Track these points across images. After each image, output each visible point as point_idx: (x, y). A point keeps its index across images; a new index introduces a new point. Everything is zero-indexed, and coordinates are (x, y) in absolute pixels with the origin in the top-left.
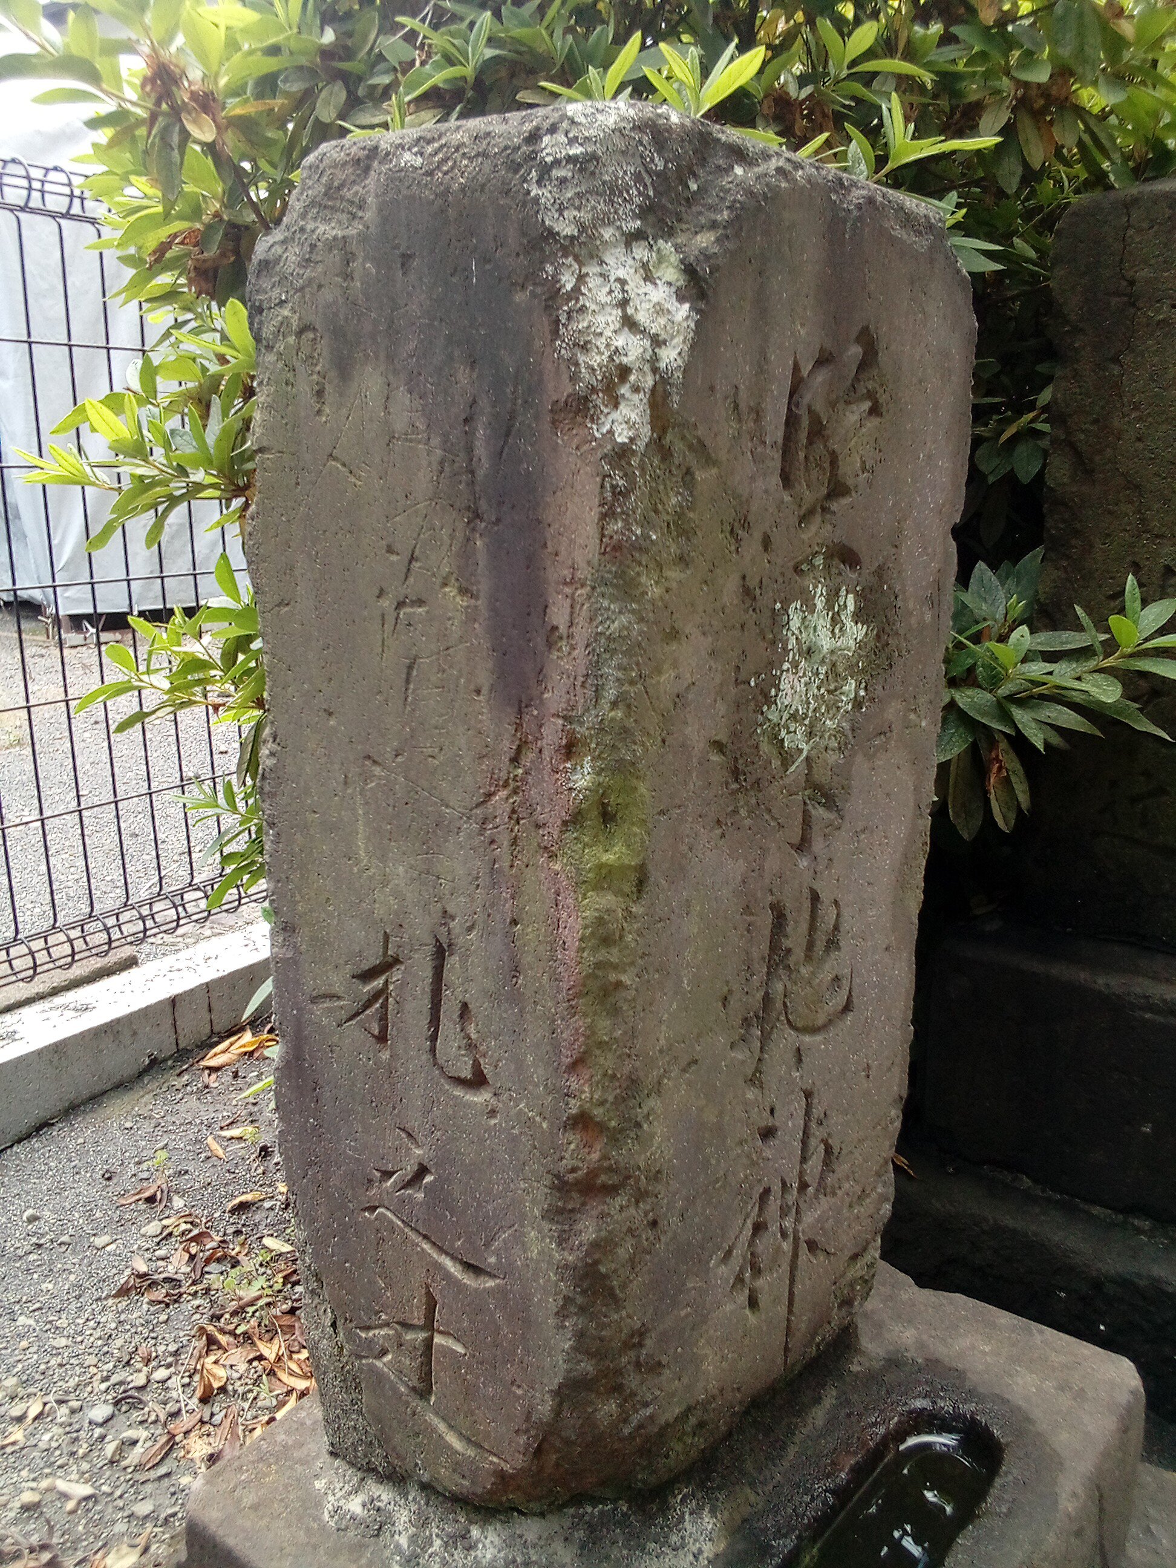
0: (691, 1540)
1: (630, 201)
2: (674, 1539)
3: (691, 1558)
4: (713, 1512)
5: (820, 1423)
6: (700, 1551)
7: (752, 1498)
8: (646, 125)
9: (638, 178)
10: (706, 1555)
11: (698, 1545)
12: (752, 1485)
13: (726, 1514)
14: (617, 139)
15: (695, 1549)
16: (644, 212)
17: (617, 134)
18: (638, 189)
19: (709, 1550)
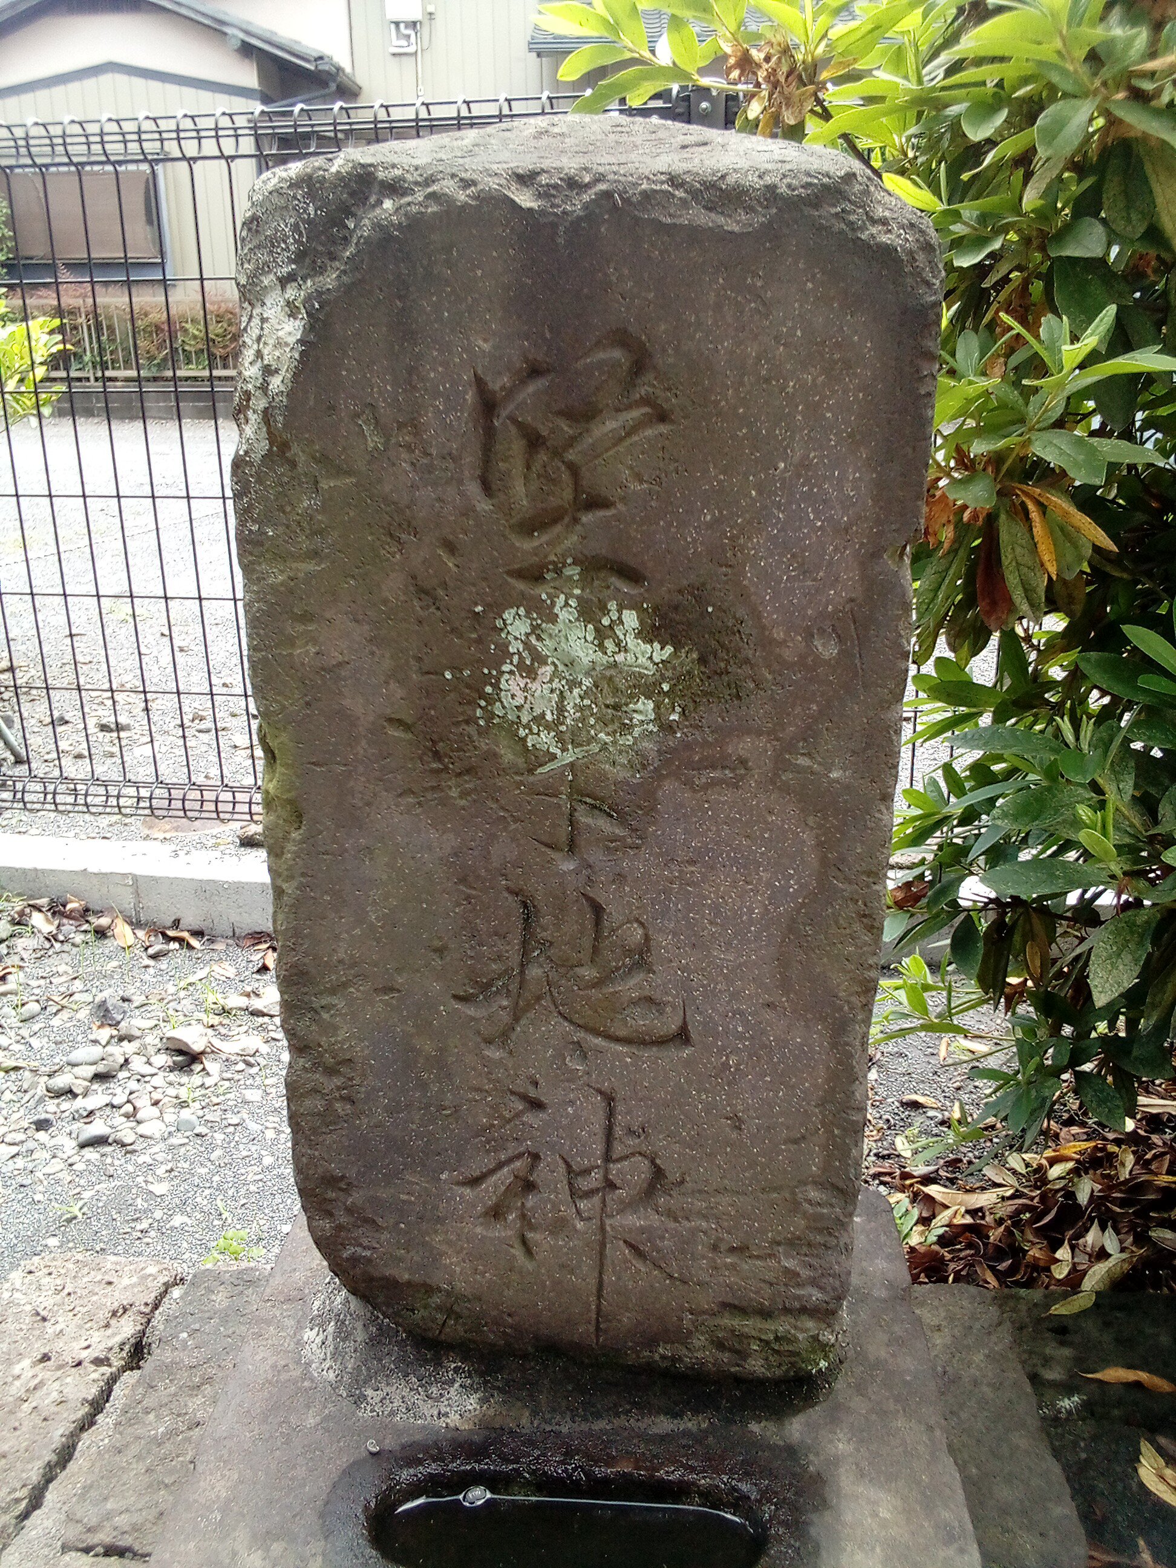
0: (446, 1403)
1: (287, 249)
2: (434, 1390)
3: (436, 1413)
4: (483, 1401)
5: (655, 1430)
6: (446, 1415)
7: (524, 1421)
8: (303, 180)
9: (296, 228)
10: (448, 1421)
11: (448, 1409)
12: (534, 1413)
13: (491, 1412)
14: (275, 199)
15: (443, 1410)
16: (300, 257)
17: (275, 194)
18: (294, 238)
19: (454, 1420)
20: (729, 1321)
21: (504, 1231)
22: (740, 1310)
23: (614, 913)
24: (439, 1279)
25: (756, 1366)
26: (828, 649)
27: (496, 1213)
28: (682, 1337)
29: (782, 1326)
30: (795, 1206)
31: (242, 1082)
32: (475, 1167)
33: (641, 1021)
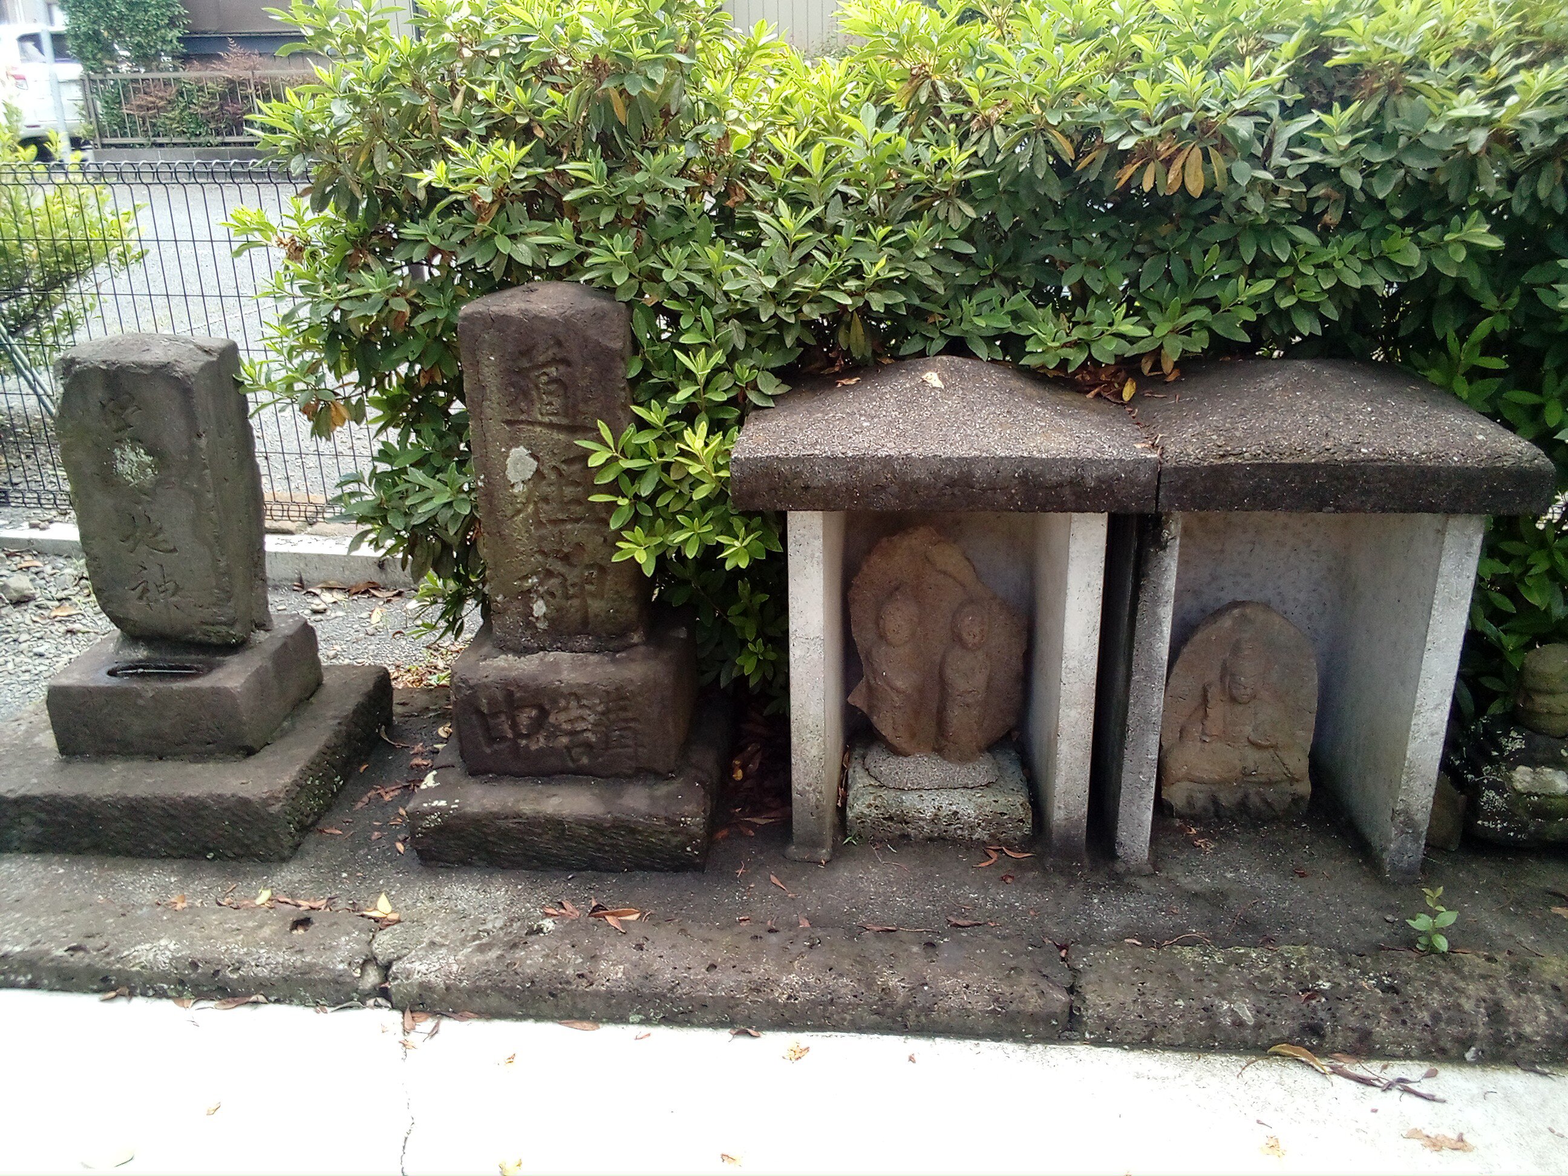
2: (138, 650)
3: (135, 656)
4: (147, 651)
6: (137, 656)
20: (204, 627)
21: (143, 603)
22: (207, 623)
23: (153, 519)
24: (130, 616)
25: (214, 640)
26: (186, 458)
27: (140, 598)
28: (193, 632)
29: (218, 628)
30: (211, 594)
32: (135, 585)
33: (165, 546)
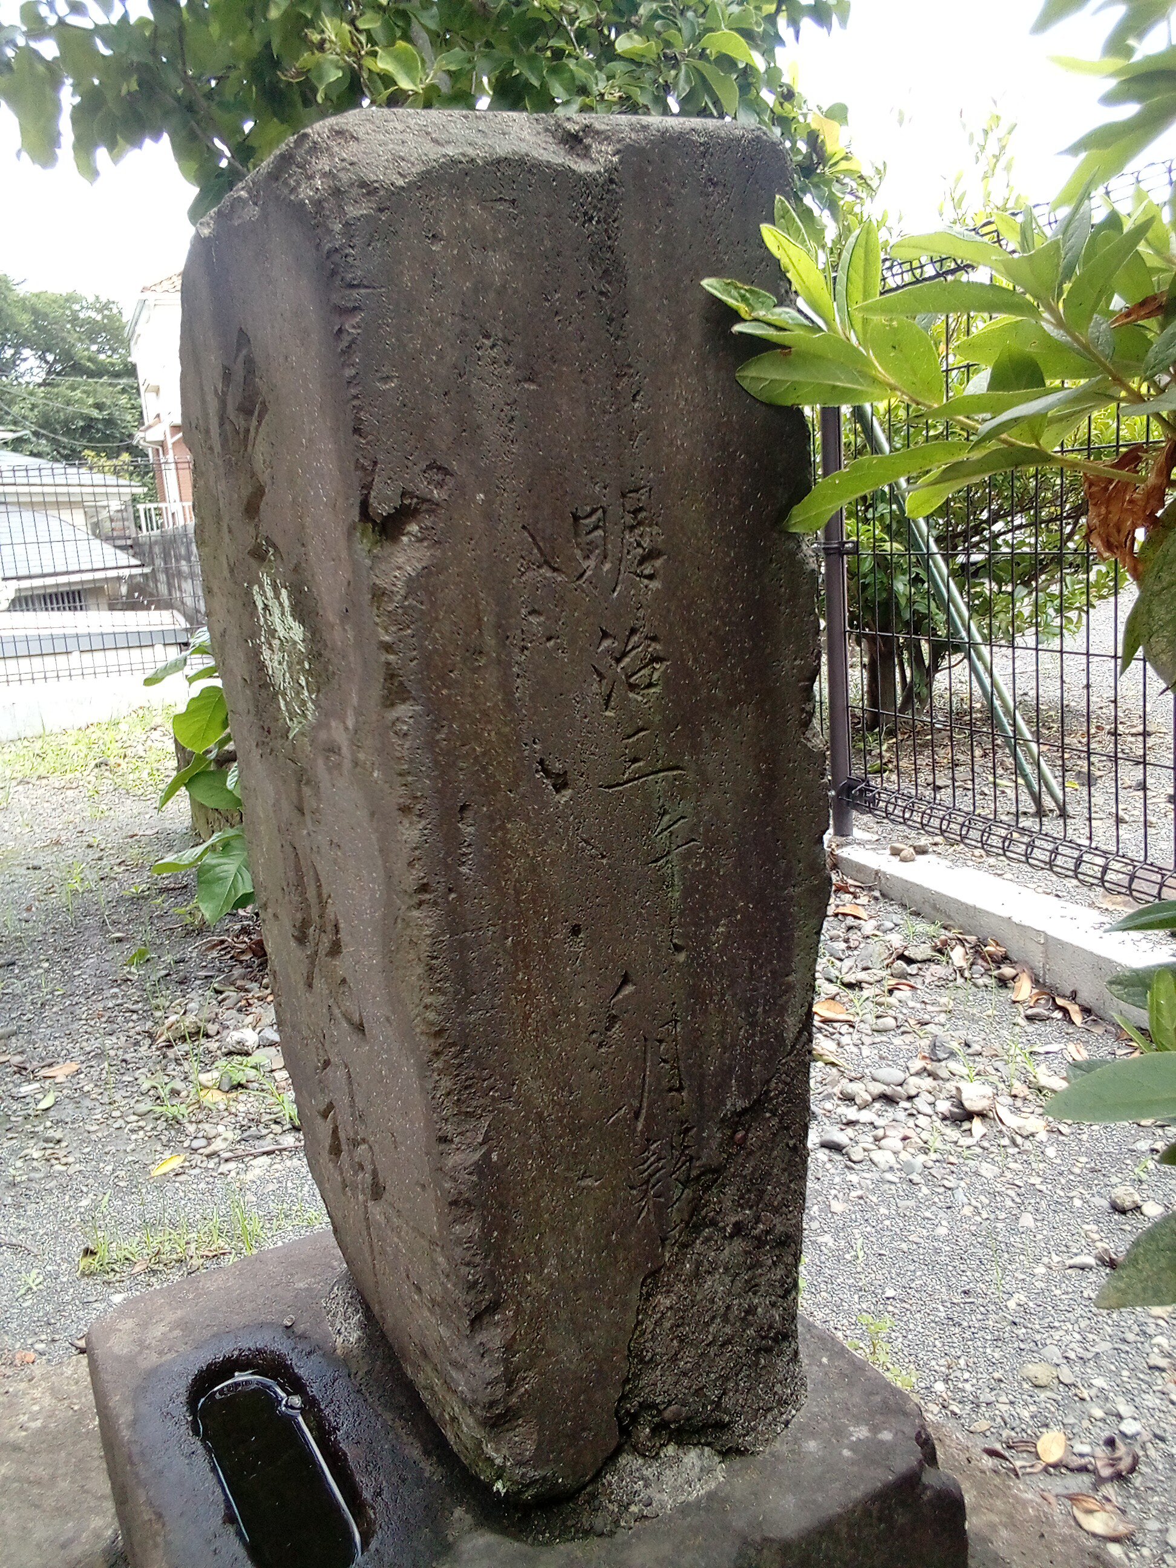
0: (347, 1325)
3: (338, 1328)
6: (340, 1334)
10: (338, 1339)
11: (344, 1331)
13: (355, 1352)
15: (342, 1329)
19: (340, 1341)
31: (991, 1156)
